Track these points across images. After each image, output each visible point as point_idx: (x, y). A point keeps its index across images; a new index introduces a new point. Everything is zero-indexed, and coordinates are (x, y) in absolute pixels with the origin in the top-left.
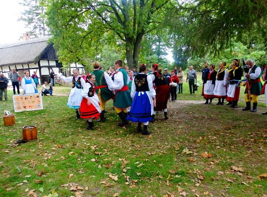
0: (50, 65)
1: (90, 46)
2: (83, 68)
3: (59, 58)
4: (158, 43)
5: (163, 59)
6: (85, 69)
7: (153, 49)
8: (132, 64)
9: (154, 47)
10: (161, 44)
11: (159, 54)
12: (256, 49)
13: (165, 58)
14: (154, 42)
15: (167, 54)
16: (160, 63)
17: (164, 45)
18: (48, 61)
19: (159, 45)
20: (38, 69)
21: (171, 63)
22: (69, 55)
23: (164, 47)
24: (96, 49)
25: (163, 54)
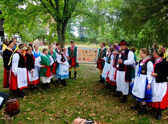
1: (29, 22)
2: (20, 37)
3: (4, 30)
6: (22, 39)
8: (62, 38)
13: (73, 33)
17: (73, 25)
21: (76, 37)
22: (12, 28)
24: (32, 25)
25: (72, 31)
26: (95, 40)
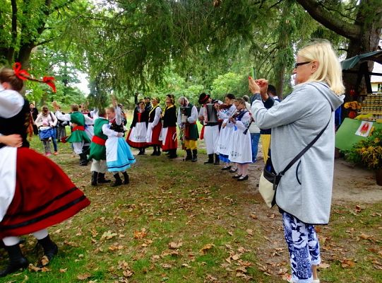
4: (63, 64)
5: (73, 90)
7: (55, 73)
9: (56, 69)
10: (68, 64)
11: (65, 82)
12: (194, 82)
13: (76, 88)
14: (56, 61)
15: (79, 82)
16: (68, 96)
17: (73, 68)
19: (65, 68)
21: (86, 96)
23: (73, 71)
25: (72, 81)
26: (127, 103)
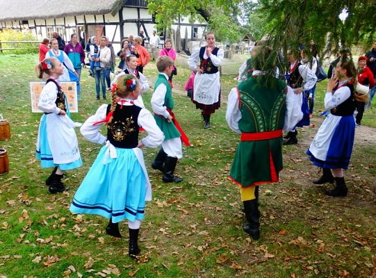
0: (142, 17)
18: (138, 9)
20: (119, 26)
